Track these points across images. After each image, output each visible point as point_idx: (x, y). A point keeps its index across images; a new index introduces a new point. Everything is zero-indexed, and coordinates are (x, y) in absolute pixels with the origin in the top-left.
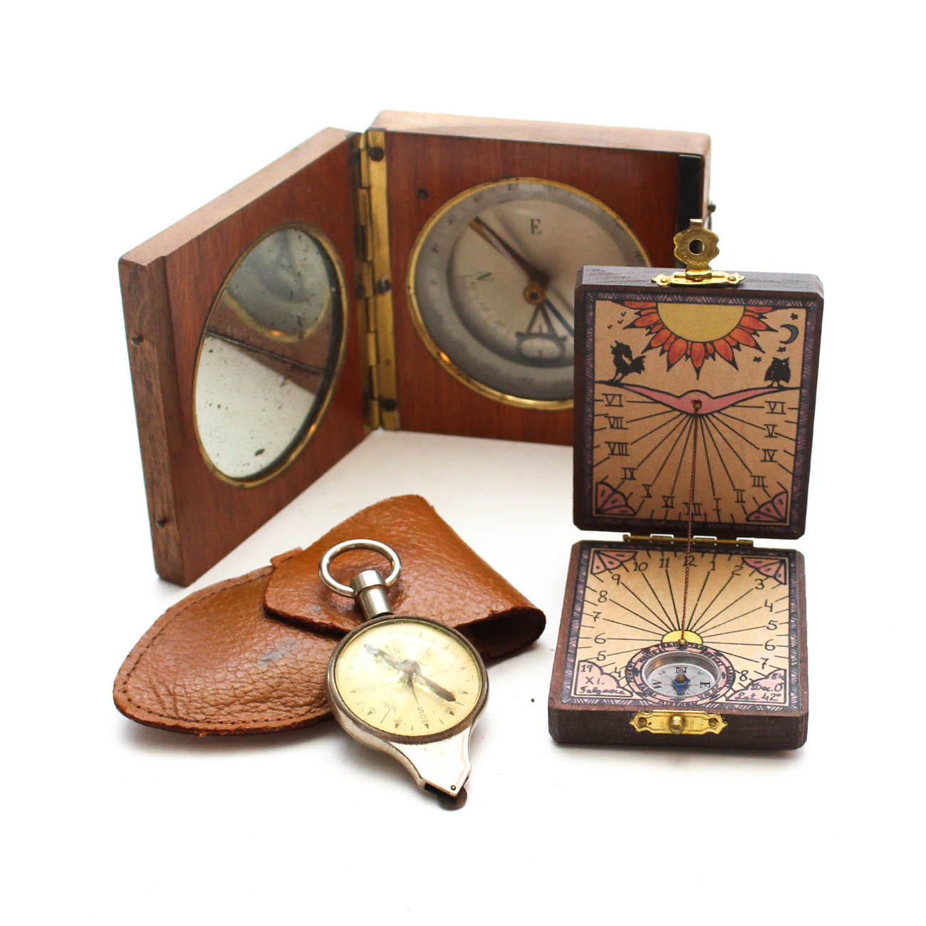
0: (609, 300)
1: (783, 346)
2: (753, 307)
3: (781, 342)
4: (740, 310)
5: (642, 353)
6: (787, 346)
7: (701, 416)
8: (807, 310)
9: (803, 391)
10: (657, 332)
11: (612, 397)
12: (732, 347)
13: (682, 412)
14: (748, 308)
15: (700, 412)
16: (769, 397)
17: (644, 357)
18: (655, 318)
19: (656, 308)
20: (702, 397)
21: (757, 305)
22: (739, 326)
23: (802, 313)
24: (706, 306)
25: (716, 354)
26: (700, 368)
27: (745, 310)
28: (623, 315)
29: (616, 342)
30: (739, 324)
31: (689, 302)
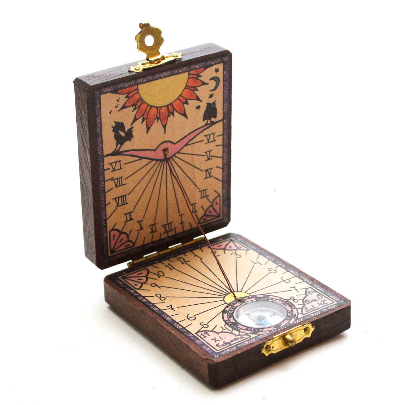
0: (108, 92)
1: (211, 93)
2: (193, 71)
3: (211, 91)
4: (186, 75)
5: (131, 125)
6: (214, 92)
7: (169, 159)
8: (223, 64)
9: (225, 121)
10: (139, 107)
11: (115, 163)
12: (183, 103)
13: (157, 160)
14: (191, 72)
15: (167, 157)
16: (206, 132)
17: (133, 128)
18: (137, 97)
19: (137, 89)
20: (168, 145)
21: (196, 69)
22: (187, 87)
23: (220, 67)
24: (166, 79)
25: (175, 111)
26: (166, 124)
27: (189, 75)
28: (118, 101)
29: (115, 122)
30: (186, 86)
31: (156, 79)
